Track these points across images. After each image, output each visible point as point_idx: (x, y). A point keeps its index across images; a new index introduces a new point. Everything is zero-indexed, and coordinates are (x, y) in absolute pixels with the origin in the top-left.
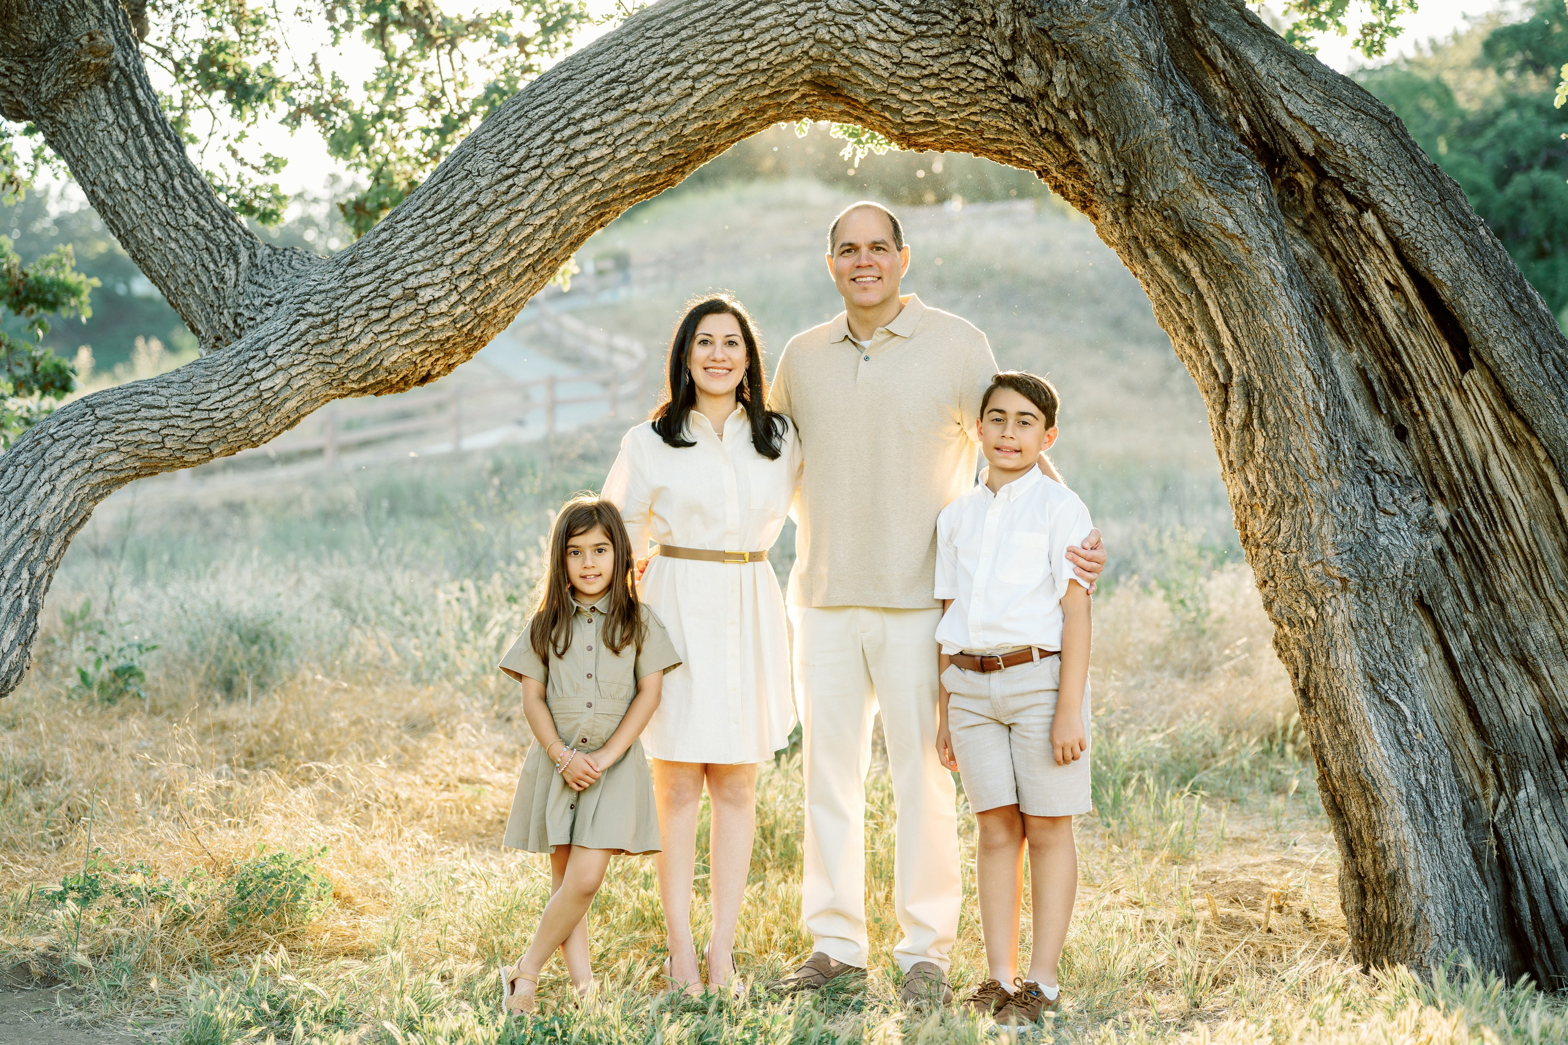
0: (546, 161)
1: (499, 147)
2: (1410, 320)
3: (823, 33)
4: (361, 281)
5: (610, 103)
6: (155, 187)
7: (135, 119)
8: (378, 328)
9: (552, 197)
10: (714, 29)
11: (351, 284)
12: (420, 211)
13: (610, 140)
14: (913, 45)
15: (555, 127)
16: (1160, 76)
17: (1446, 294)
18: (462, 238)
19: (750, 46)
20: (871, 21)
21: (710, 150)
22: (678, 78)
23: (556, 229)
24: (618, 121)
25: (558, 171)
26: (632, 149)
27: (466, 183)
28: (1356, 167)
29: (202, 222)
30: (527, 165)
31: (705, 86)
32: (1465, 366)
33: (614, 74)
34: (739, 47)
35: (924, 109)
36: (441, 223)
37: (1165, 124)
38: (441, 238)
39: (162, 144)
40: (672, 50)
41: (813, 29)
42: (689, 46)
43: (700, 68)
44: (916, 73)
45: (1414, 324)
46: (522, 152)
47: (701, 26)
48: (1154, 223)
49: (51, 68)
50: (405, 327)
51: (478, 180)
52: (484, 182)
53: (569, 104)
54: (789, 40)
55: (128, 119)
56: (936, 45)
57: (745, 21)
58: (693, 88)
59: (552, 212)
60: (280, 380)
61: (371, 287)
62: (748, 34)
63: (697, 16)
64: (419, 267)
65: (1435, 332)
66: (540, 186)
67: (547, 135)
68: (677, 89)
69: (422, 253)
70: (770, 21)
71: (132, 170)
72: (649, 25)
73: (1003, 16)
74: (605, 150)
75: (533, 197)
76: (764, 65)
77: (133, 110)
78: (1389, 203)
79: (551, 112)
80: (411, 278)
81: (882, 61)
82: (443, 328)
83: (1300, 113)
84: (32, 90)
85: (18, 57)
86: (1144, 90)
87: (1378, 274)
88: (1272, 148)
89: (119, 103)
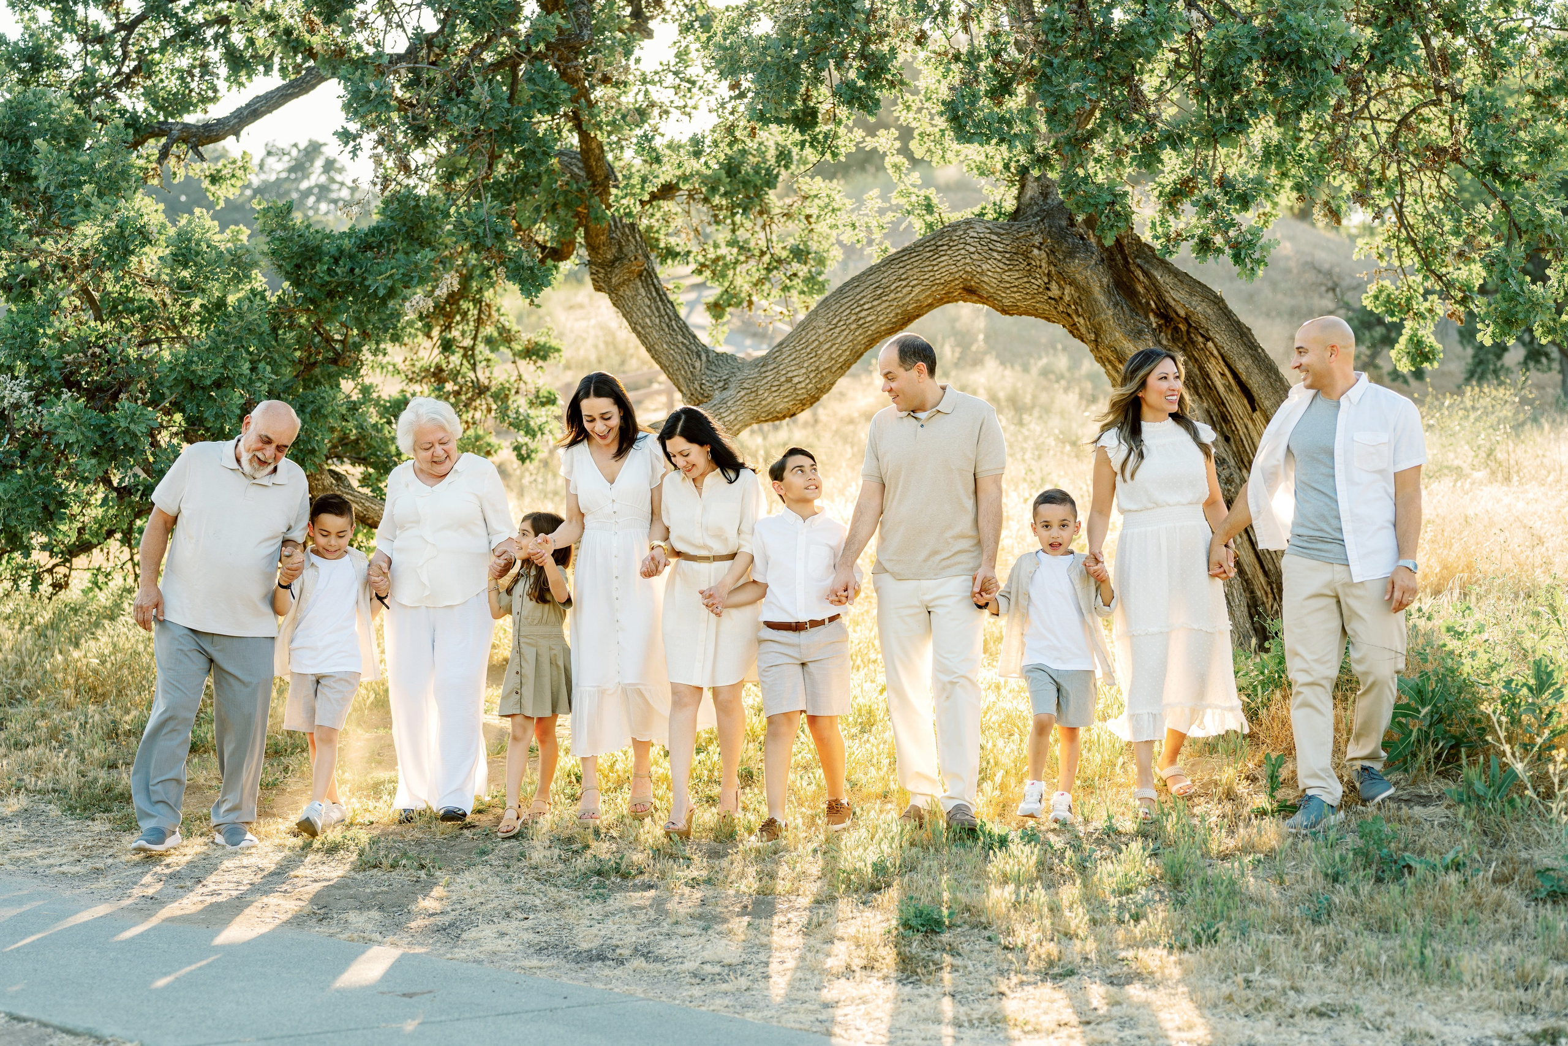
0: (848, 322)
2: (1229, 388)
3: (968, 269)
4: (767, 373)
5: (876, 297)
6: (664, 326)
7: (654, 294)
8: (775, 394)
9: (850, 338)
10: (921, 266)
11: (763, 375)
14: (1007, 274)
16: (1108, 293)
17: (1244, 377)
18: (812, 355)
19: (937, 273)
20: (989, 264)
21: (918, 316)
22: (905, 286)
23: (851, 351)
24: (879, 304)
25: (853, 326)
28: (1203, 323)
30: (840, 324)
31: (917, 290)
32: (1254, 410)
33: (878, 284)
34: (932, 274)
35: (1012, 300)
36: (802, 349)
37: (1110, 313)
38: (802, 355)
39: (666, 306)
40: (903, 274)
41: (964, 267)
42: (910, 273)
43: (915, 282)
44: (1008, 285)
45: (1231, 391)
46: (838, 318)
47: (916, 264)
48: (1108, 353)
49: (617, 271)
50: (786, 394)
51: (818, 330)
52: (821, 331)
53: (858, 297)
54: (953, 271)
55: (651, 294)
56: (1017, 275)
57: (935, 263)
58: (912, 290)
59: (850, 344)
60: (732, 417)
61: (772, 377)
63: (914, 260)
64: (793, 368)
65: (1240, 394)
66: (845, 333)
67: (848, 311)
68: (905, 291)
69: (794, 362)
70: (946, 263)
71: (653, 318)
72: (892, 262)
73: (1044, 265)
74: (873, 317)
75: (842, 338)
76: (942, 281)
78: (1218, 338)
79: (850, 300)
81: (994, 280)
82: (802, 394)
83: (1178, 298)
84: (607, 281)
85: (602, 265)
86: (1101, 298)
87: (1215, 369)
88: (1166, 315)
89: (646, 286)
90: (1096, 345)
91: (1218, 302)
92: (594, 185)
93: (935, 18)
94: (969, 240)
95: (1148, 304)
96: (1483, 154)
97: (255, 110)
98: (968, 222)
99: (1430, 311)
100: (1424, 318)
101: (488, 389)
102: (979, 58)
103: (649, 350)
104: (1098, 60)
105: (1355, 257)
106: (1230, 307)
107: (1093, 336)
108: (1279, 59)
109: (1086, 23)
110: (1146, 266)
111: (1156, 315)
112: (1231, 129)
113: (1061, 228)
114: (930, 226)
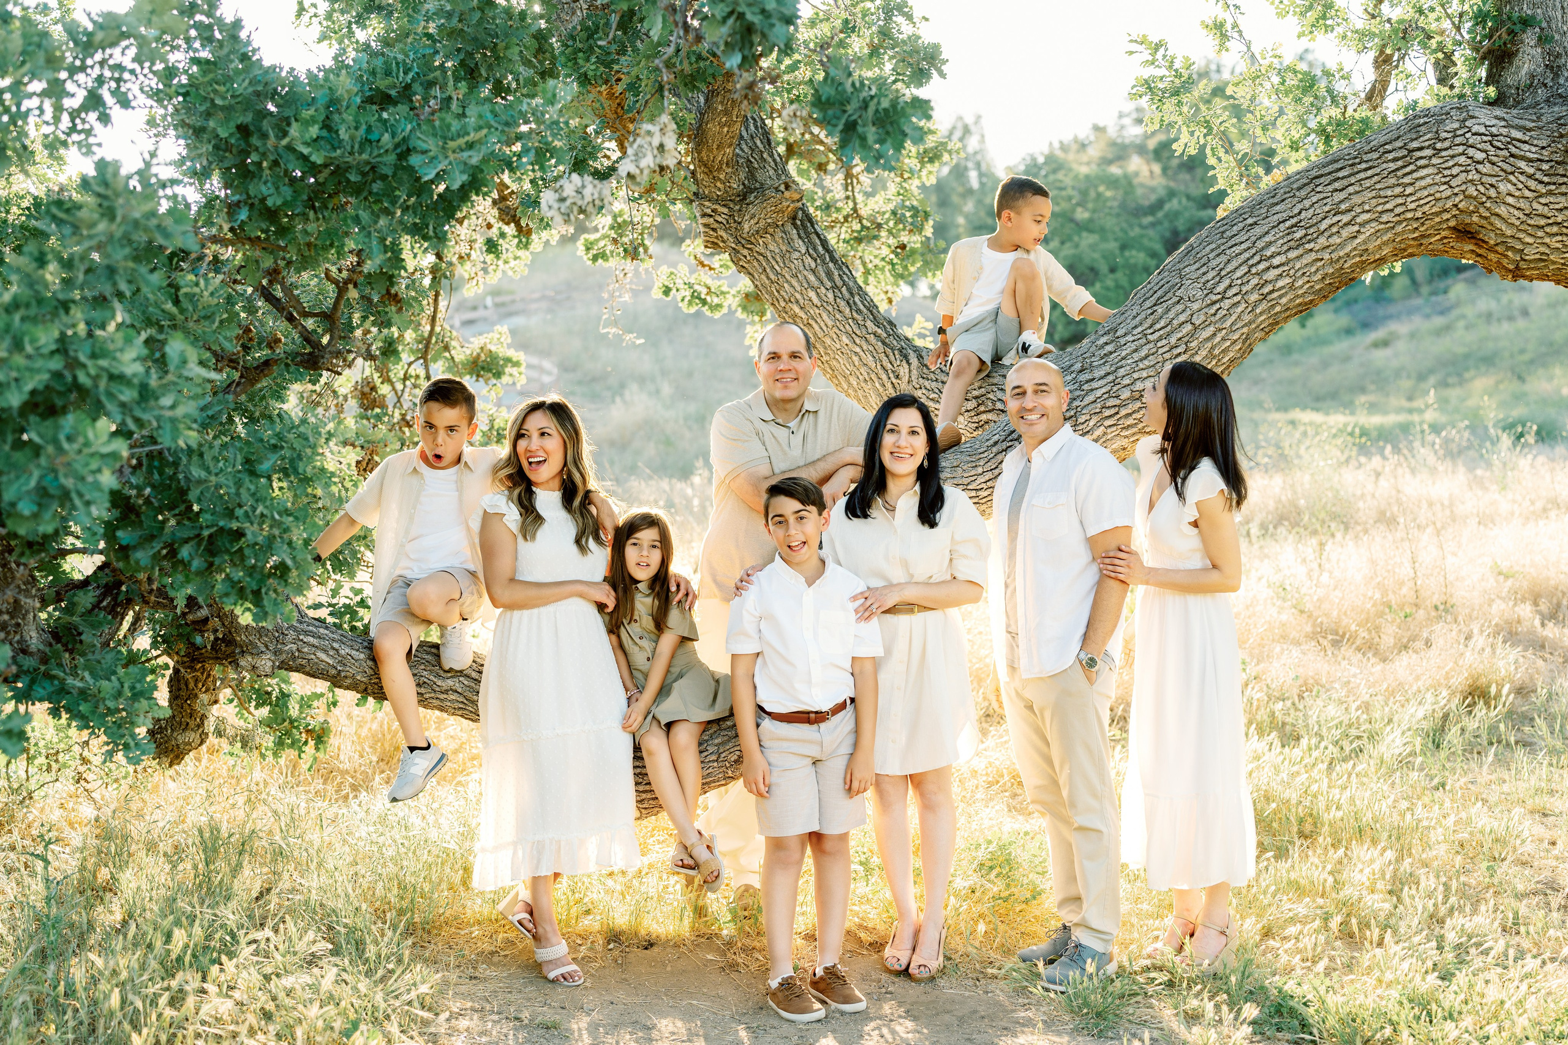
0: (1244, 289)
1: (1205, 278)
3: (1472, 191)
4: (1095, 385)
5: (1292, 243)
6: (842, 304)
7: (820, 248)
8: (1108, 423)
9: (1247, 318)
10: (1378, 186)
11: (1086, 387)
12: (1140, 329)
13: (1292, 272)
14: (1543, 200)
15: (1251, 262)
18: (1179, 350)
19: (1409, 199)
20: (1510, 182)
22: (1347, 224)
23: (1244, 343)
24: (1298, 258)
25: (1254, 297)
26: (1306, 279)
27: (1180, 307)
29: (879, 331)
30: (1230, 293)
31: (1368, 230)
33: (1294, 221)
34: (1400, 200)
35: (1542, 249)
36: (1160, 339)
38: (1161, 351)
39: (840, 269)
40: (1341, 202)
41: (1463, 187)
42: (1356, 199)
43: (1366, 217)
44: (1542, 222)
46: (1226, 282)
47: (1367, 183)
49: (752, 209)
50: (1130, 421)
51: (1189, 304)
52: (1196, 306)
53: (1260, 244)
54: (1444, 195)
55: (815, 249)
57: (1406, 180)
58: (1358, 232)
59: (1245, 330)
61: (1104, 390)
62: (1409, 190)
63: (1362, 175)
64: (1144, 374)
66: (1240, 309)
67: (1244, 269)
68: (1345, 233)
69: (1146, 362)
70: (1429, 180)
71: (823, 290)
72: (1318, 181)
74: (1288, 280)
75: (1233, 318)
76: (1419, 214)
77: (818, 241)
79: (1245, 250)
80: (1138, 383)
81: (1516, 212)
84: (733, 224)
85: (720, 201)
89: (805, 236)
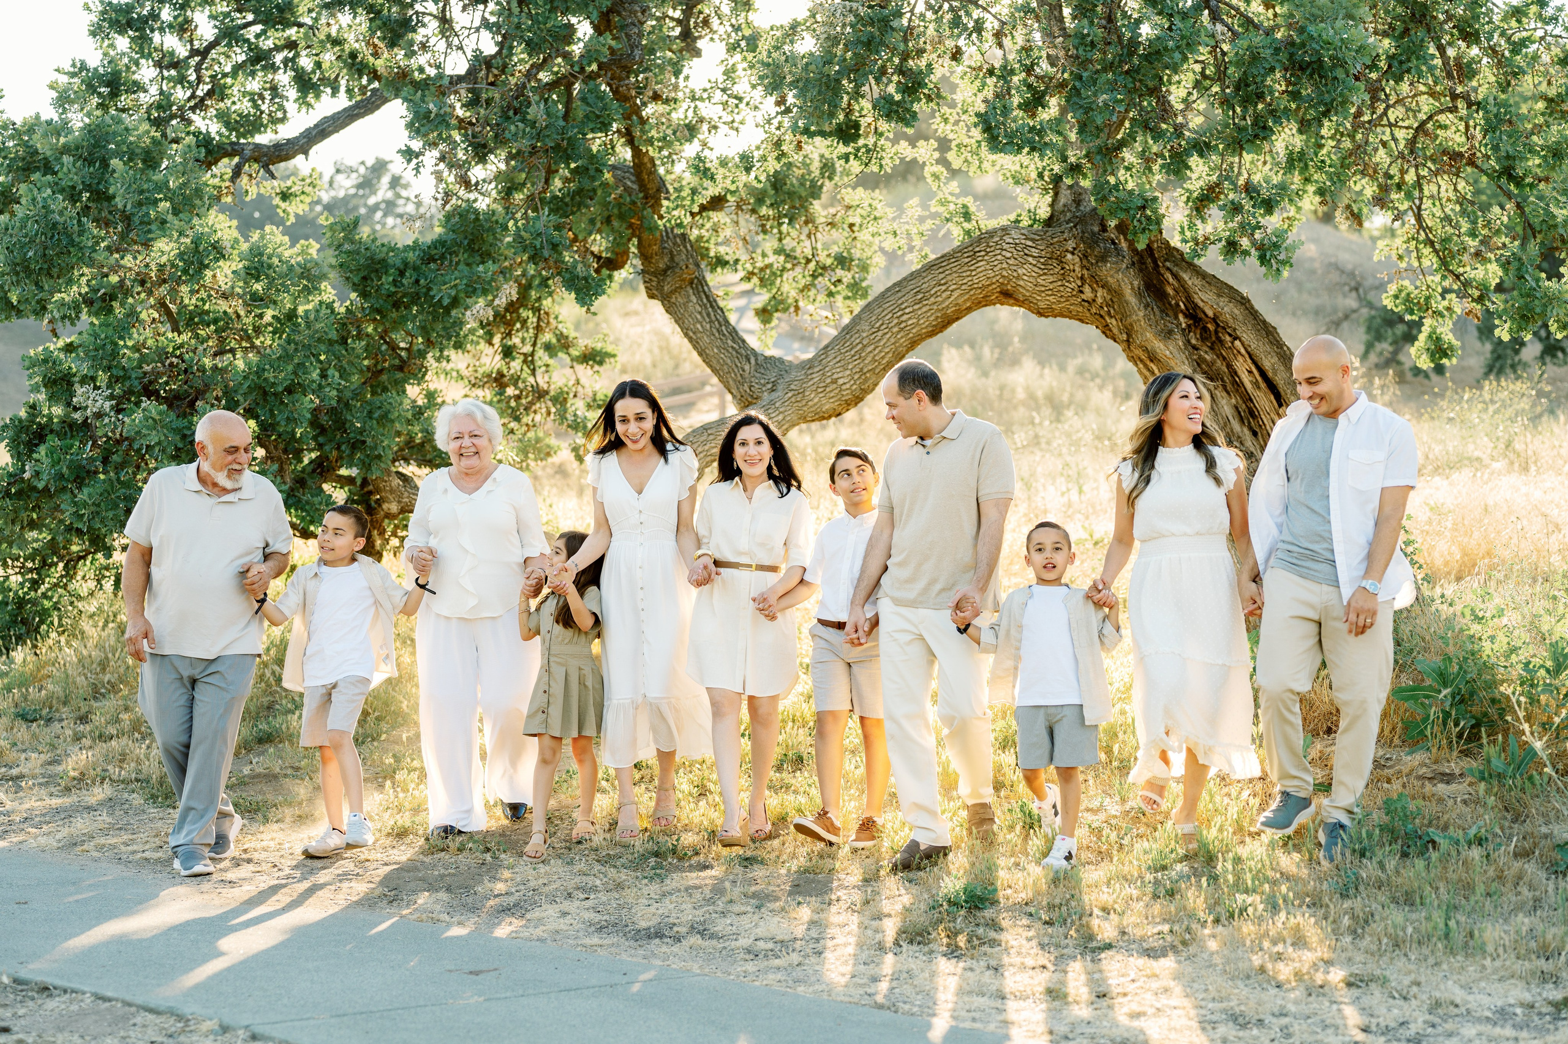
0: (890, 325)
2: (1256, 385)
3: (1005, 273)
5: (917, 301)
6: (714, 330)
8: (821, 395)
10: (960, 271)
11: (809, 376)
13: (917, 316)
14: (1042, 278)
16: (1139, 295)
17: (1270, 374)
19: (975, 278)
20: (1024, 268)
21: (958, 319)
22: (945, 290)
24: (920, 308)
25: (895, 330)
26: (926, 319)
27: (855, 336)
28: (1231, 322)
30: (882, 327)
31: (956, 294)
32: (1280, 405)
33: (917, 288)
34: (970, 278)
35: (1047, 302)
37: (1141, 314)
39: (716, 311)
40: (942, 279)
41: (1001, 271)
42: (950, 278)
43: (954, 287)
44: (1043, 289)
45: (1259, 388)
47: (955, 269)
48: (1139, 352)
49: (669, 279)
50: (832, 394)
51: (861, 333)
52: (864, 334)
53: (899, 301)
54: (991, 275)
56: (1051, 279)
57: (973, 268)
58: (951, 294)
61: (818, 378)
62: (974, 273)
63: (953, 265)
65: (1267, 390)
66: (888, 336)
68: (944, 295)
70: (983, 268)
71: (704, 323)
72: (932, 268)
74: (915, 320)
76: (980, 285)
78: (1245, 337)
79: (892, 304)
80: (835, 374)
81: (1029, 284)
82: (847, 395)
83: (1207, 300)
84: (660, 288)
85: (654, 274)
86: (1132, 300)
87: (1242, 366)
88: (1195, 315)
89: (697, 293)
90: (1128, 344)
91: (1244, 302)
92: (646, 197)
93: (970, 35)
94: (1005, 246)
95: (1178, 305)
96: (1498, 160)
97: (323, 131)
98: (1004, 230)
99: (1449, 309)
100: (1443, 316)
101: (547, 392)
102: (1012, 72)
103: (700, 354)
104: (1127, 72)
105: (1376, 259)
106: (1257, 307)
107: (1125, 337)
108: (1302, 69)
109: (1114, 38)
110: (1175, 269)
111: (1186, 316)
112: (1256, 136)
113: (1093, 233)
114: (968, 233)
